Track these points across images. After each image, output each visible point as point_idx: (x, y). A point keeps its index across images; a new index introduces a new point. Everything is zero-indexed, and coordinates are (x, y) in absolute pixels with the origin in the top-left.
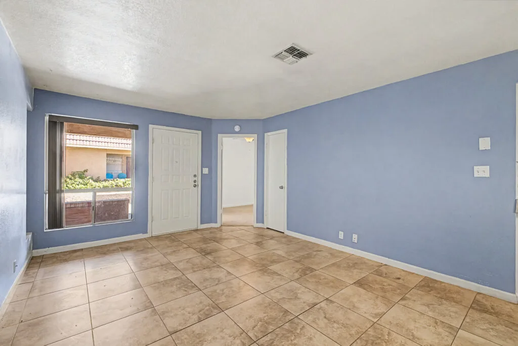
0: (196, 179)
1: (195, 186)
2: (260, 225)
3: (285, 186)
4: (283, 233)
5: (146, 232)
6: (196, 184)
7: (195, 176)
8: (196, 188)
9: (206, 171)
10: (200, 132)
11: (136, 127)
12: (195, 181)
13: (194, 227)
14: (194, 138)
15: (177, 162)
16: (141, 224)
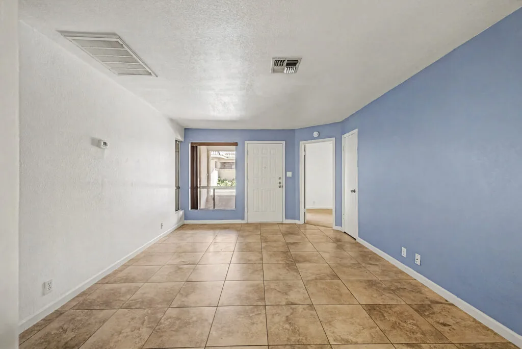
0: (280, 181)
1: (280, 187)
2: (339, 228)
3: (357, 190)
4: (355, 239)
5: (243, 219)
6: (281, 185)
7: (280, 178)
8: (281, 189)
9: (289, 174)
10: (284, 142)
11: (236, 144)
12: (280, 183)
13: (280, 221)
14: (279, 148)
15: (265, 168)
16: (239, 212)
